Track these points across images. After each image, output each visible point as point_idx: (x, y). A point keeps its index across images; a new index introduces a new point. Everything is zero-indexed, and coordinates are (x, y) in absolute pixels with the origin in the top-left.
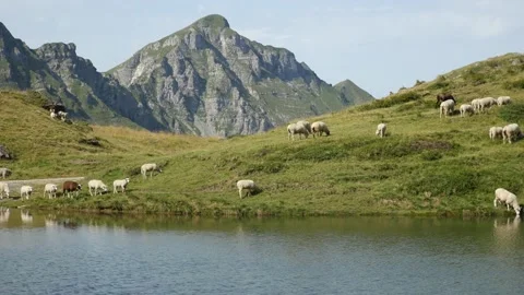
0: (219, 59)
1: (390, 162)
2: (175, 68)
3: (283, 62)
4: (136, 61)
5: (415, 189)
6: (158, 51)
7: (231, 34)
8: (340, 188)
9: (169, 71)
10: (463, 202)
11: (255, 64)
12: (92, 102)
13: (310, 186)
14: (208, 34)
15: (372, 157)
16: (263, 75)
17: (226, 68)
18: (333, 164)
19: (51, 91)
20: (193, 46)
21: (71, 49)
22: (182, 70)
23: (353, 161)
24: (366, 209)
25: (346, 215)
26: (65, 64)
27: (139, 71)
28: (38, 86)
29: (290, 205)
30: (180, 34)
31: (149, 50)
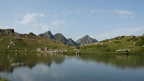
0: (88, 40)
1: (99, 48)
2: (83, 41)
3: (95, 40)
4: (78, 40)
5: (102, 51)
6: (81, 39)
7: (89, 37)
8: (93, 51)
9: (82, 41)
10: (108, 52)
11: (92, 40)
12: (73, 45)
13: (89, 51)
14: (87, 37)
15: (97, 47)
16: (93, 42)
17: (88, 41)
18: (92, 48)
19: (69, 44)
20: (85, 39)
21: (71, 39)
22: (84, 41)
23: (95, 48)
24: (96, 53)
25: (93, 54)
26: (71, 41)
27: (79, 41)
28: (68, 43)
29: (86, 53)
30: (83, 37)
31: (80, 39)
